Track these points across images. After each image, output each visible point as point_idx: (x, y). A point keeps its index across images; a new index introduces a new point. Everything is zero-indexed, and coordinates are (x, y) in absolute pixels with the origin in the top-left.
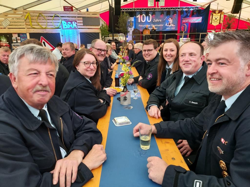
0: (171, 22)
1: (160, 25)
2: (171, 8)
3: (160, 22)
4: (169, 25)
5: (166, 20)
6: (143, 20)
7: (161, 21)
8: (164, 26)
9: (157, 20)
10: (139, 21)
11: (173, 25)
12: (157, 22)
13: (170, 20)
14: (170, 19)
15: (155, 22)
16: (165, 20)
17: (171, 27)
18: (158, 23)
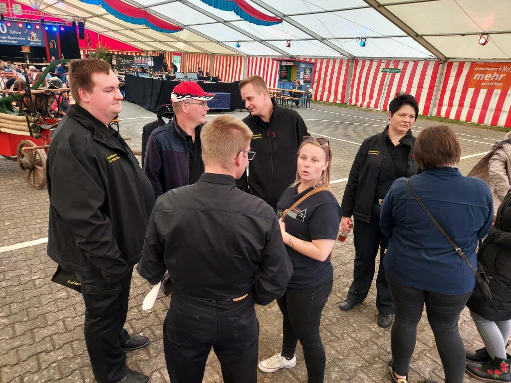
0: (35, 36)
1: (20, 39)
2: (31, 21)
4: (33, 39)
5: (27, 33)
7: (20, 33)
8: (26, 39)
9: (15, 32)
11: (38, 40)
12: (16, 34)
14: (32, 32)
16: (25, 32)
17: (36, 42)
18: (18, 36)
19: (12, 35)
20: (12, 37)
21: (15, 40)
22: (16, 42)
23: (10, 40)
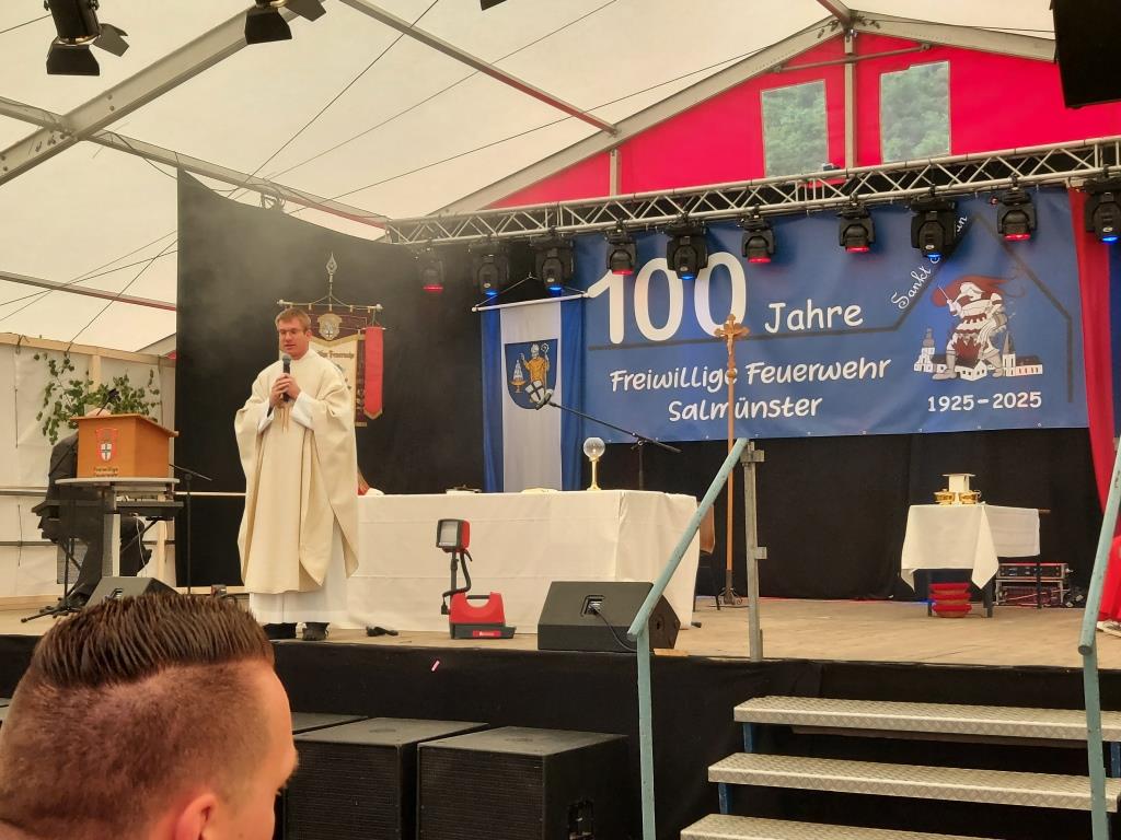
0: (988, 327)
1: (845, 371)
3: (840, 329)
4: (967, 356)
5: (914, 301)
6: (659, 319)
7: (852, 316)
8: (901, 371)
9: (809, 316)
10: (617, 335)
11: (1010, 367)
12: (815, 332)
13: (970, 309)
14: (968, 289)
15: (785, 333)
16: (901, 302)
17: (992, 384)
19: (779, 349)
20: (780, 361)
21: (797, 391)
22: (806, 408)
23: (756, 392)
